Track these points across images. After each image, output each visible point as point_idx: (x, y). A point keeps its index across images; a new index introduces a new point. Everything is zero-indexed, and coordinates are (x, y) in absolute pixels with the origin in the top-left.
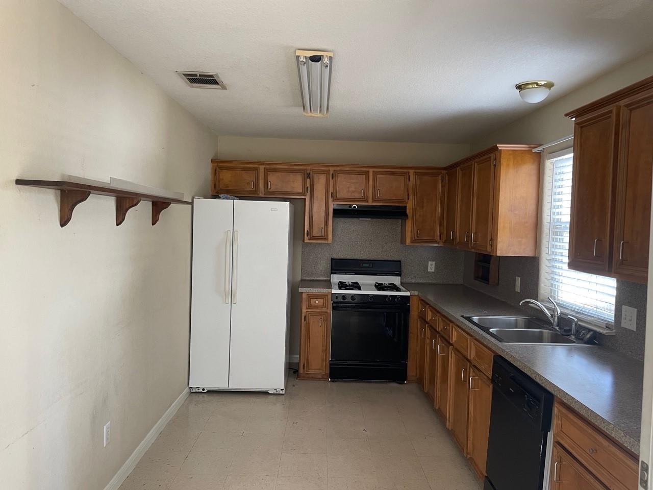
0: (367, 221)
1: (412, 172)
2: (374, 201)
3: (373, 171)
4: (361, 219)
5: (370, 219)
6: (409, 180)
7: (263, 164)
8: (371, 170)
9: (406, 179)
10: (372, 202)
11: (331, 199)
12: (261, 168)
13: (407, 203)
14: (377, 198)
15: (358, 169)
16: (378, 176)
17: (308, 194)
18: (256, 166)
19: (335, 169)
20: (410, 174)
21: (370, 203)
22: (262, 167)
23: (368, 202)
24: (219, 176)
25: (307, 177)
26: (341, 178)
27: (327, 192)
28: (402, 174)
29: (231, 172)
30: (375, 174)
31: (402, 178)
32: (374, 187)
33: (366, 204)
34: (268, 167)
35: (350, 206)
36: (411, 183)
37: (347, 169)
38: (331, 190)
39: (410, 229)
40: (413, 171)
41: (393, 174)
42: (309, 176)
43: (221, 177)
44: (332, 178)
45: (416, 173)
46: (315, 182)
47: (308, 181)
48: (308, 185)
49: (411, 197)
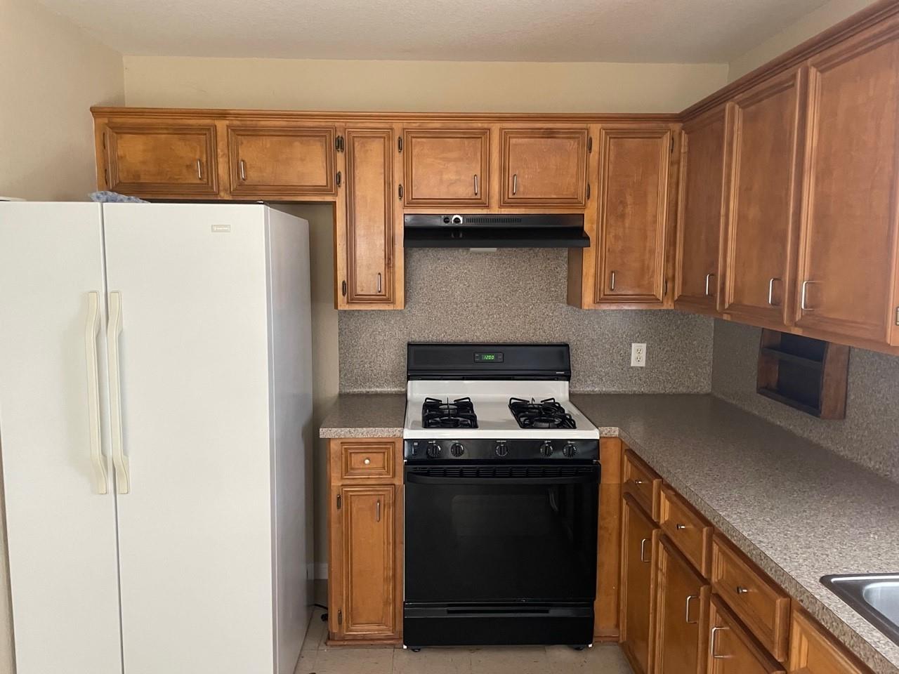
0: (487, 254)
1: (595, 129)
2: (503, 204)
3: (501, 129)
4: (472, 249)
5: (494, 249)
6: (590, 149)
7: (223, 115)
8: (496, 127)
9: (583, 146)
10: (501, 207)
11: (398, 203)
12: (219, 129)
13: (585, 207)
14: (511, 196)
15: (463, 125)
16: (513, 141)
17: (342, 191)
18: (207, 121)
19: (405, 125)
20: (591, 135)
21: (495, 210)
22: (221, 125)
23: (488, 207)
24: (114, 149)
25: (337, 147)
26: (421, 148)
27: (388, 184)
28: (571, 134)
29: (143, 137)
30: (505, 135)
31: (571, 145)
32: (504, 169)
33: (485, 212)
34: (236, 123)
35: (447, 220)
36: (594, 157)
37: (437, 124)
38: (398, 179)
39: (592, 271)
40: (599, 126)
41: (550, 134)
42: (340, 144)
43: (120, 153)
44: (400, 148)
45: (609, 132)
46: (358, 160)
47: (340, 156)
48: (341, 167)
49: (595, 191)
